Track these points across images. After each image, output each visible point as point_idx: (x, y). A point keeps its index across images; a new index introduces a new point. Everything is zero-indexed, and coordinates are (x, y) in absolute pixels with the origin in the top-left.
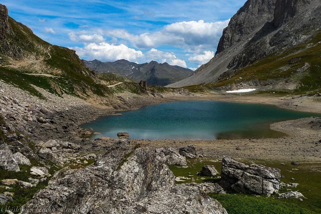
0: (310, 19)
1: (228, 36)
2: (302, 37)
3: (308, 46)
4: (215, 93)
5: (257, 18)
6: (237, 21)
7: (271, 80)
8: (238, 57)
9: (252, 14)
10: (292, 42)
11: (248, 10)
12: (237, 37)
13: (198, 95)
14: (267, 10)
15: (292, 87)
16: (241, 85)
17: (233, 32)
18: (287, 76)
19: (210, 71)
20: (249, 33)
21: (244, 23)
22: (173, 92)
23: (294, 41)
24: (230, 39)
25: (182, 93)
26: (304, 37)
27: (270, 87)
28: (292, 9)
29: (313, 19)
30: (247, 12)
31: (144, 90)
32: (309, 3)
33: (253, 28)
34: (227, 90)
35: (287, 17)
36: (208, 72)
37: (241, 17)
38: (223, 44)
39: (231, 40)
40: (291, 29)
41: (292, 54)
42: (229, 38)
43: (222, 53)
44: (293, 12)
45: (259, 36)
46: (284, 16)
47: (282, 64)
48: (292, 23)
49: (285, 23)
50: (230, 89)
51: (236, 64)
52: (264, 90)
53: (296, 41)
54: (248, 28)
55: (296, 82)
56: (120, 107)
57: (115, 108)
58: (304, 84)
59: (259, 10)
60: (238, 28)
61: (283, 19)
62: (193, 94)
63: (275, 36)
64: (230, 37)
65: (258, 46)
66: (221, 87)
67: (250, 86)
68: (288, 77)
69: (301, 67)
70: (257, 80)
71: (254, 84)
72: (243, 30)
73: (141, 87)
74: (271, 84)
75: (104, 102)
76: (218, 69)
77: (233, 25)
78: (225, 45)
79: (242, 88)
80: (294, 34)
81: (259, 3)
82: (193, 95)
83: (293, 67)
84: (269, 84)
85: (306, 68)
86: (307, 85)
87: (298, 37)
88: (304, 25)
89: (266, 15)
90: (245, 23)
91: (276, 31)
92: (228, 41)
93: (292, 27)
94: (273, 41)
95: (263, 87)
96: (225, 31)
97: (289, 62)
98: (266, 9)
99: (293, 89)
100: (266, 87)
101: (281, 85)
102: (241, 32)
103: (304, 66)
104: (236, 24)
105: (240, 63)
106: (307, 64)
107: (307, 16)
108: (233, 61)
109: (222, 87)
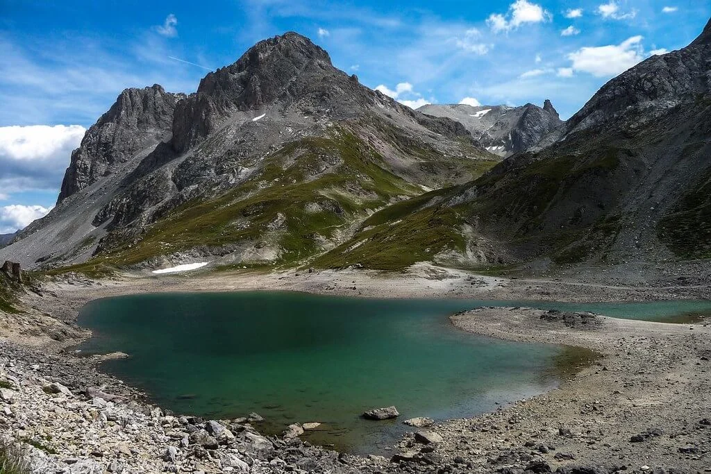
0: (236, 142)
1: (85, 164)
2: (243, 171)
3: (262, 186)
4: (137, 276)
5: (138, 134)
6: (100, 138)
7: (230, 245)
8: (112, 204)
9: (128, 127)
10: (227, 178)
11: (120, 120)
12: (102, 167)
13: (107, 283)
14: (154, 122)
15: (270, 255)
16: (177, 256)
17: (94, 158)
18: (254, 236)
19: (57, 231)
20: (125, 161)
21: (113, 142)
22: (53, 281)
23: (231, 177)
24: (89, 170)
25: (74, 282)
26: (245, 170)
27: (232, 258)
28: (204, 123)
29: (241, 142)
30: (118, 123)
31: (16, 283)
32: (229, 116)
33: (131, 151)
34: (154, 269)
35: (196, 137)
36: (53, 235)
37: (108, 131)
38: (74, 179)
39: (91, 173)
40: (207, 157)
41: (239, 198)
42: (87, 168)
43: (74, 196)
44: (206, 129)
45: (150, 166)
46: (191, 135)
47: (232, 215)
48: (207, 146)
49: (194, 145)
50: (159, 266)
51: (110, 217)
52: (223, 263)
53: (234, 176)
54: (123, 152)
55: (273, 246)
56: (65, 333)
57: (57, 338)
58: (287, 249)
59: (140, 122)
60: (104, 151)
61: (190, 139)
62: (96, 281)
63: (181, 166)
64: (89, 166)
65: (153, 185)
66: (140, 264)
67: (194, 258)
68: (257, 238)
69: (273, 221)
70: (204, 246)
71: (200, 254)
72: (113, 155)
73: (8, 277)
74: (232, 251)
75: (27, 328)
76: (73, 227)
77: (94, 144)
78: (80, 182)
79: (180, 262)
80: (215, 165)
81: (138, 109)
82: (99, 284)
83: (255, 220)
84: (228, 253)
85: (280, 223)
86: (292, 250)
87: (237, 169)
88: (229, 150)
89: (152, 130)
90: (117, 143)
91: (183, 159)
92: (85, 173)
93: (209, 153)
94: (179, 176)
95: (219, 257)
96: (76, 156)
97: (244, 213)
98: (152, 120)
99: (273, 258)
100: (224, 257)
101: (250, 253)
102: (110, 159)
103: (277, 218)
104: (99, 143)
105: (122, 216)
106: (280, 215)
107: (230, 136)
108: (104, 211)
109: (143, 264)
